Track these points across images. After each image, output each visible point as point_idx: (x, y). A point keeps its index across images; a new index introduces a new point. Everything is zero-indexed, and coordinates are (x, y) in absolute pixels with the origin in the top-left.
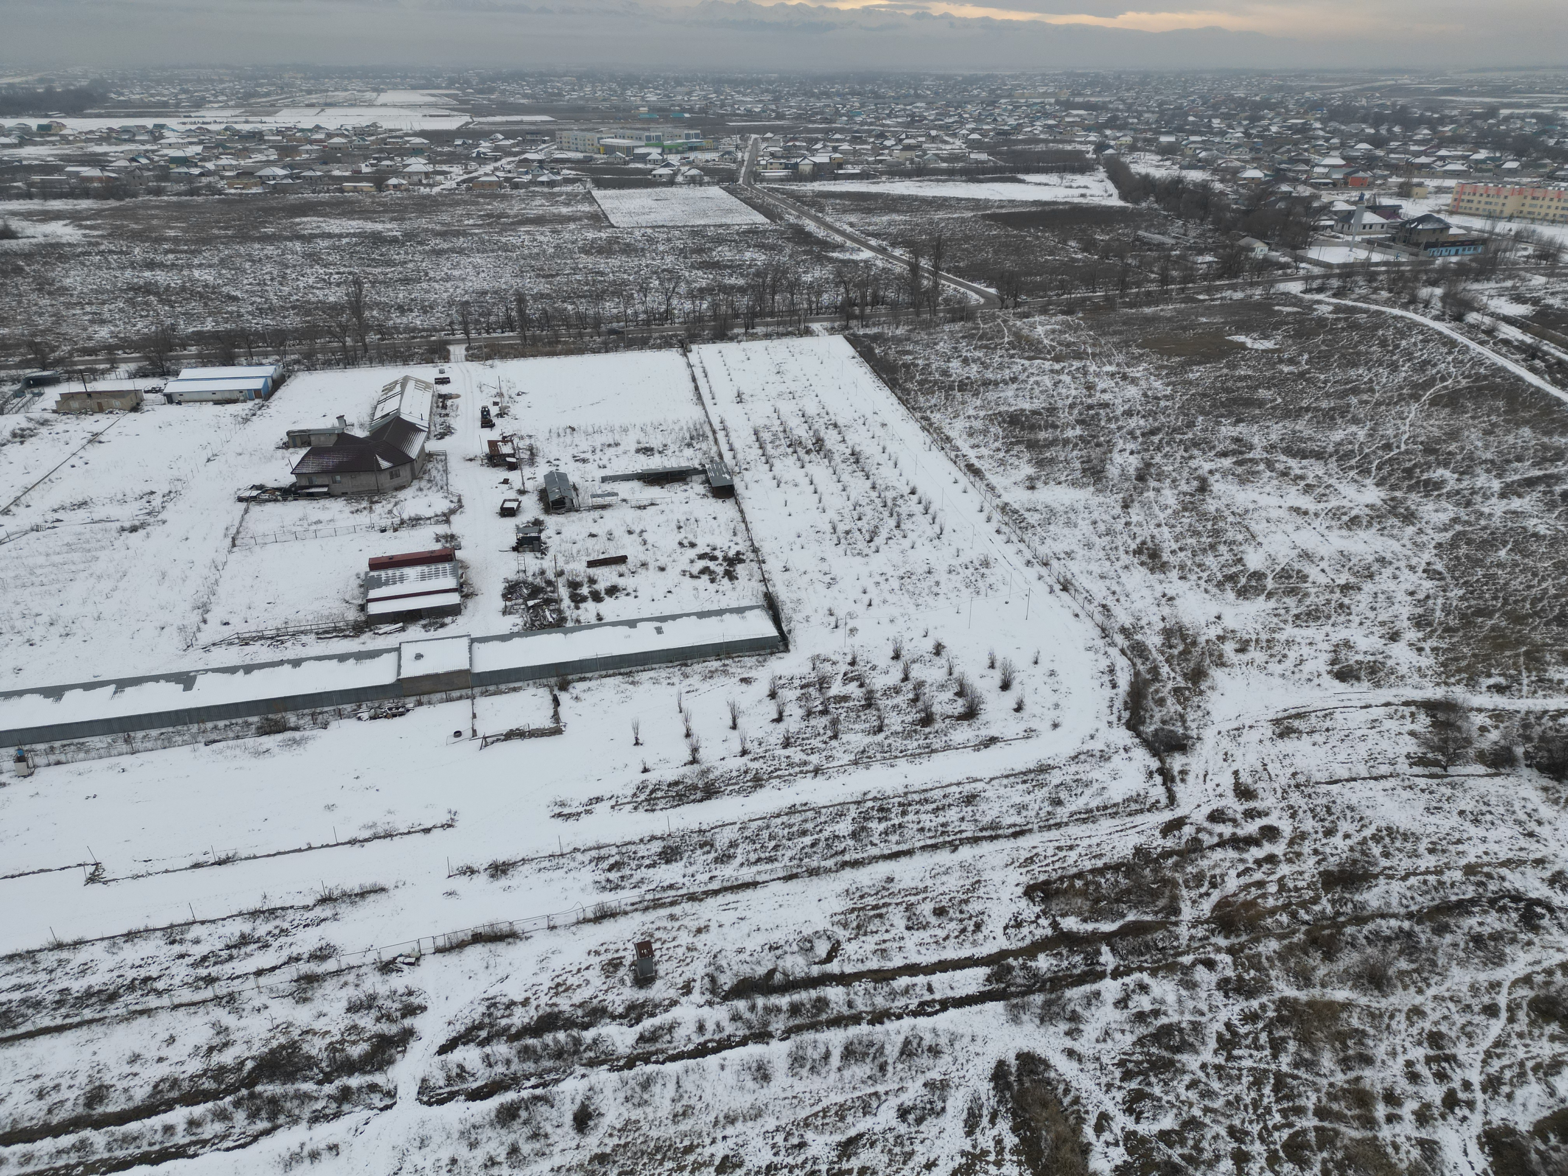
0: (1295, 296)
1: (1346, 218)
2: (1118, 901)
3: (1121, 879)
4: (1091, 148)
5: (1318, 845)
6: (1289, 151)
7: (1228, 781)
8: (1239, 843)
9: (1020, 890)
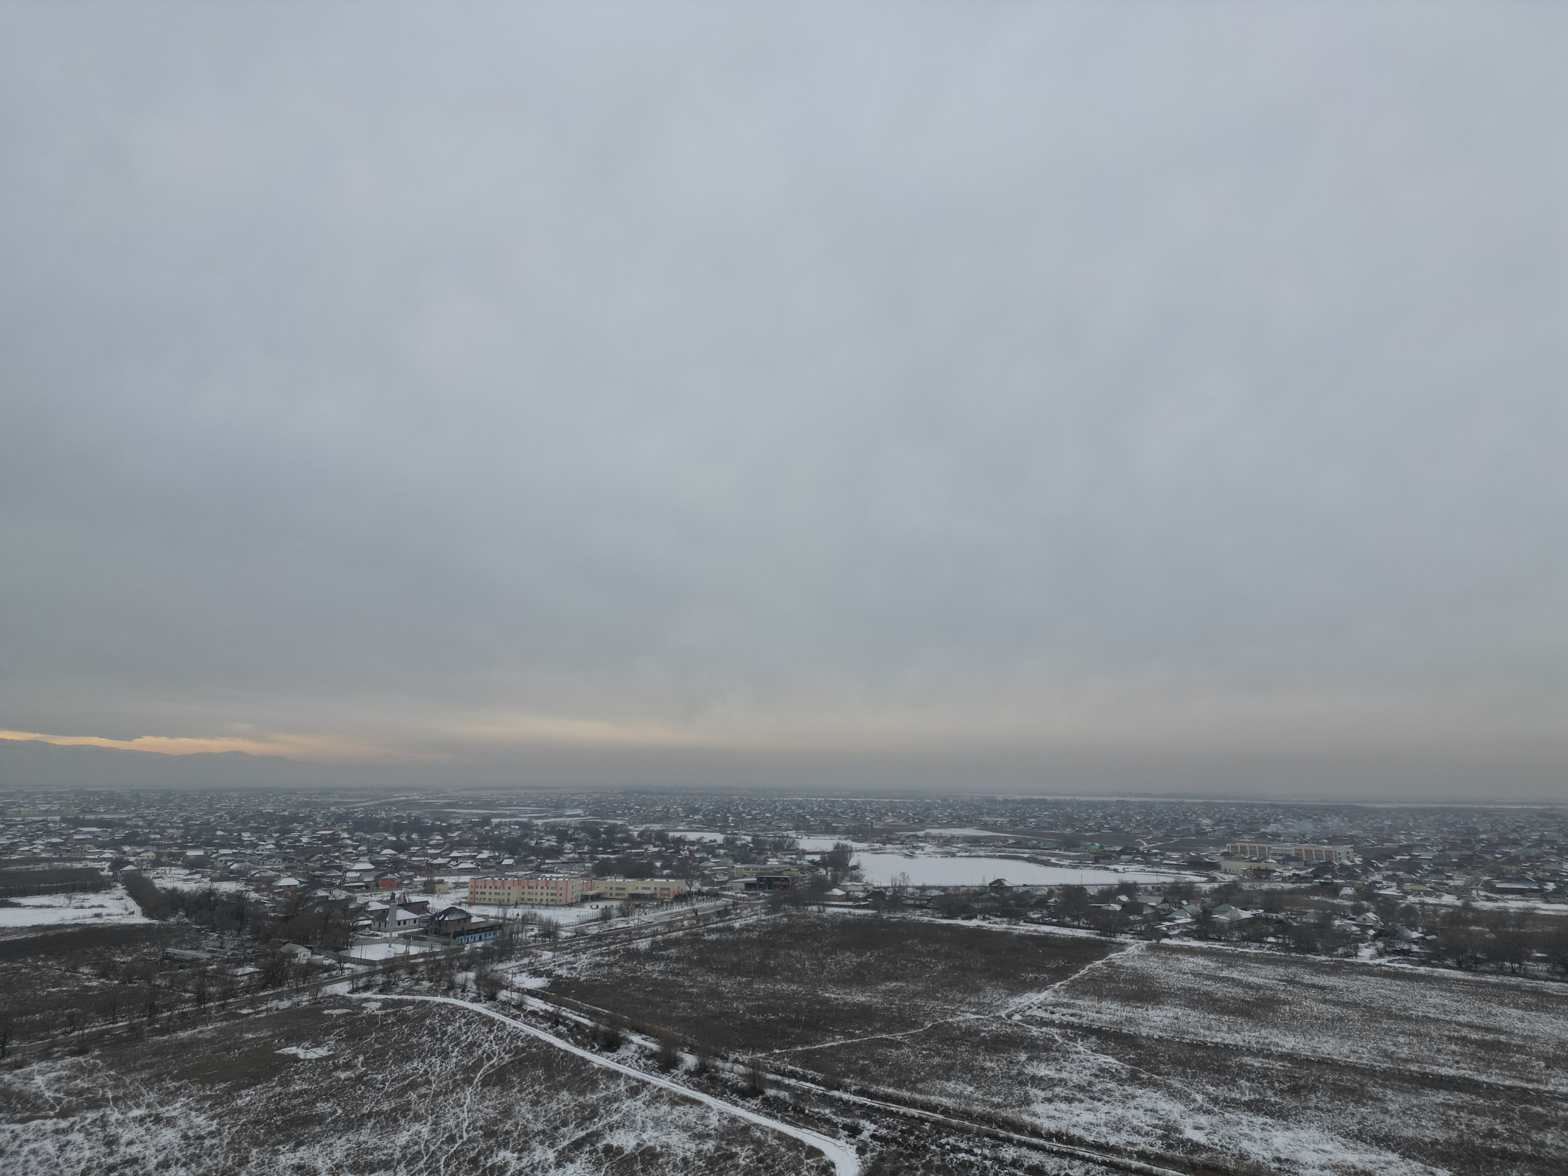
0: (344, 997)
1: (381, 916)
4: (106, 865)
6: (321, 859)
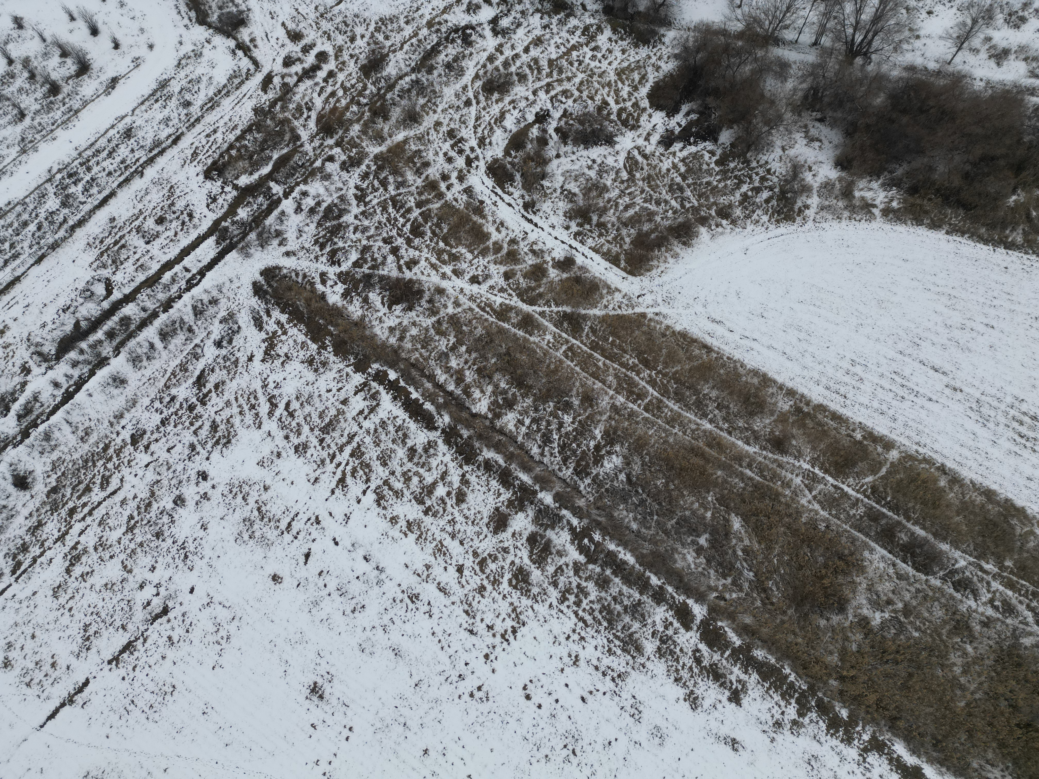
2: (263, 150)
3: (257, 135)
5: (351, 51)
7: (281, 33)
8: (309, 73)
9: (201, 177)
